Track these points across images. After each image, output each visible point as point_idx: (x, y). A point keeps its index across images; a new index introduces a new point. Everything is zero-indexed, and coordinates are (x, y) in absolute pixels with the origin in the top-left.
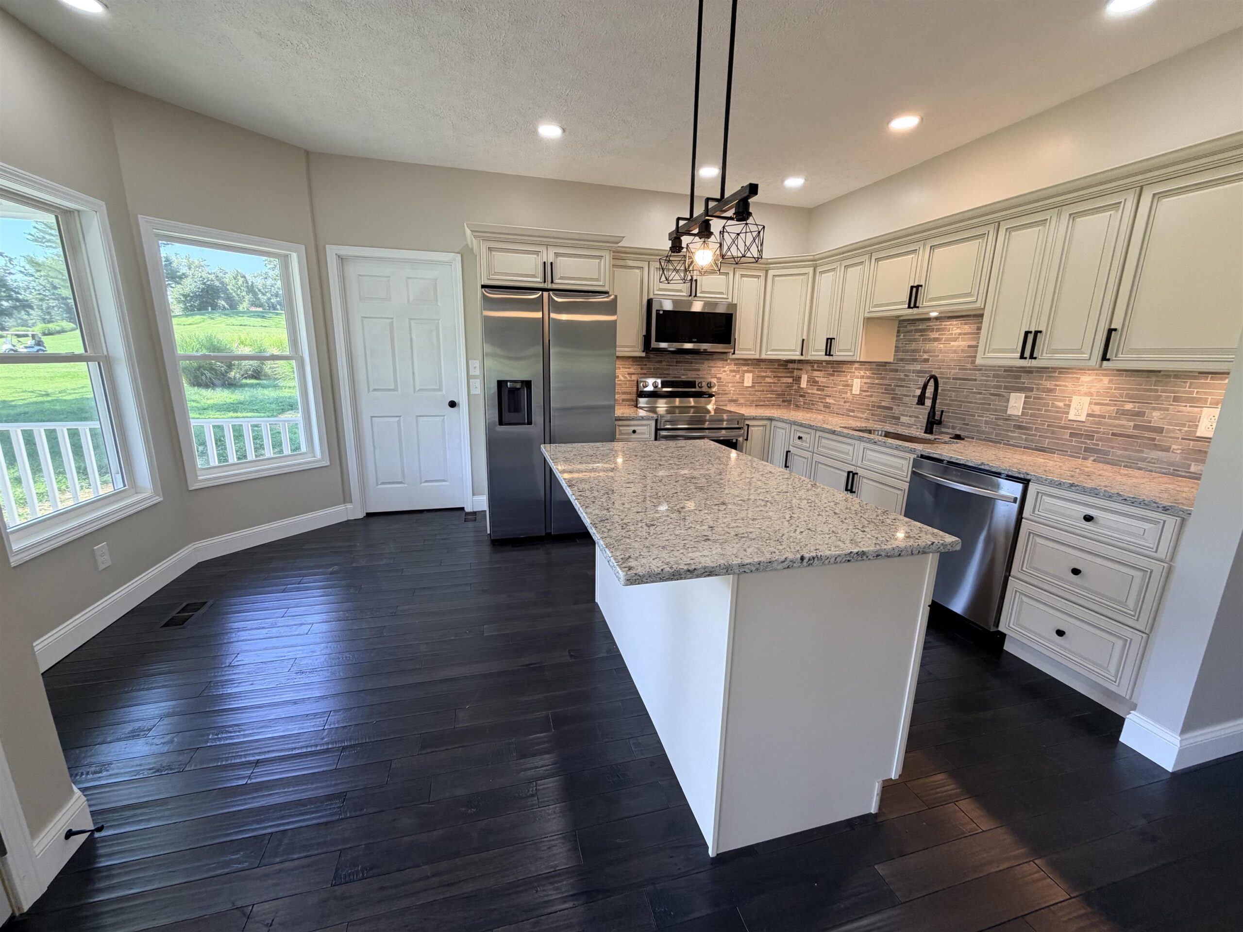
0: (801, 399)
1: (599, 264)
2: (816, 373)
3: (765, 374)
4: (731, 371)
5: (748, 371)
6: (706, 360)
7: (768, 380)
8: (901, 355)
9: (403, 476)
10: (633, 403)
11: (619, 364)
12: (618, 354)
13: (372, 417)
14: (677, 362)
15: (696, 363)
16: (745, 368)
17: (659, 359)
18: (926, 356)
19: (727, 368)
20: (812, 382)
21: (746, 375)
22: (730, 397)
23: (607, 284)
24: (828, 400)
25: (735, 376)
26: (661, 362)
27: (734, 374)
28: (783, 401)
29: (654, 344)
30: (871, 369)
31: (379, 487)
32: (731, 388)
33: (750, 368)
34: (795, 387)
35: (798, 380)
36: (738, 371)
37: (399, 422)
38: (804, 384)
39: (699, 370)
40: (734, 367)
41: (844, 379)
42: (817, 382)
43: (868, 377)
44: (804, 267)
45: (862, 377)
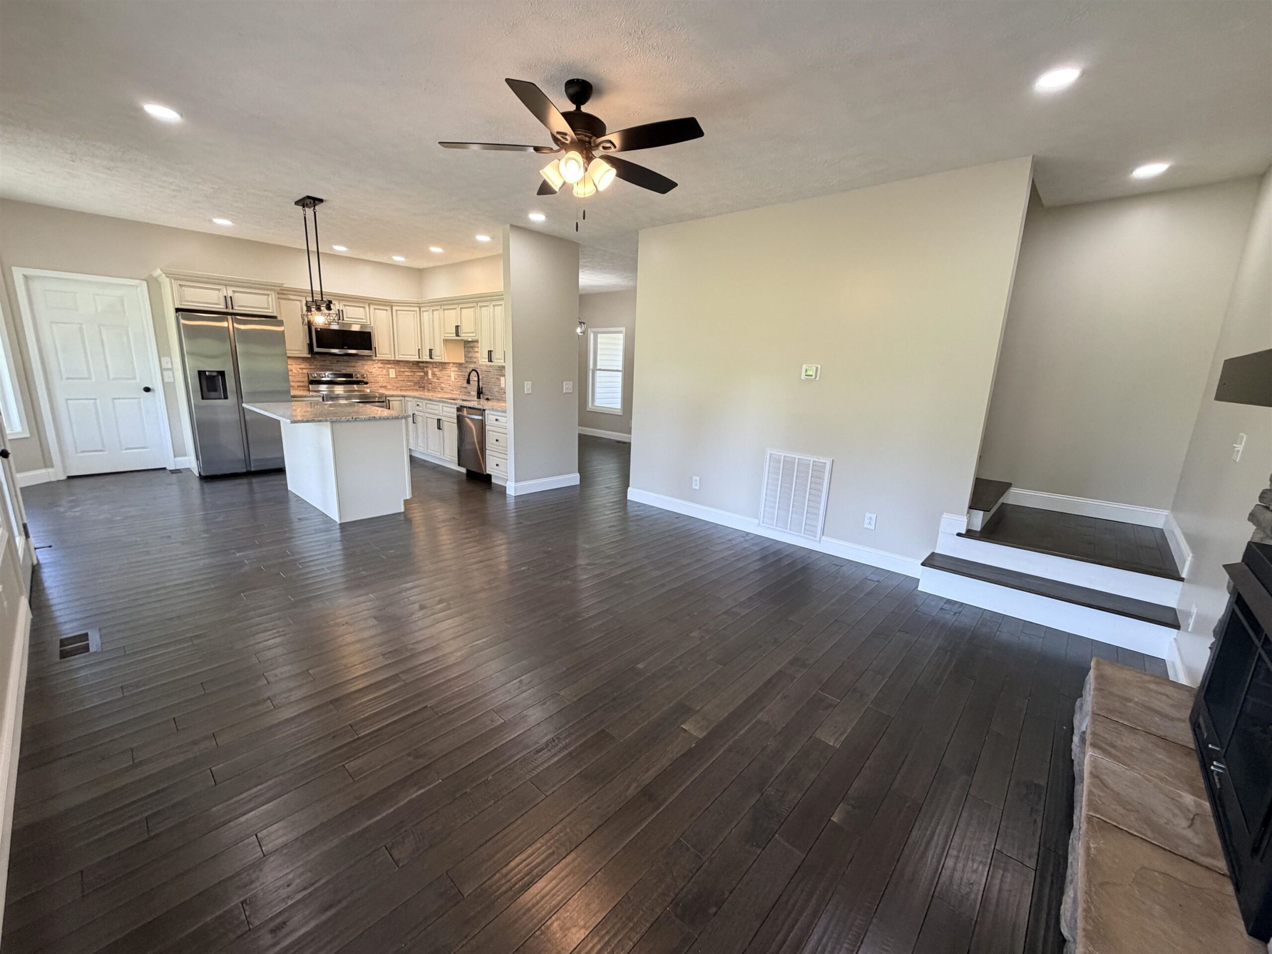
0: (430, 385)
1: (268, 299)
2: (435, 369)
3: (404, 370)
4: (379, 368)
5: (391, 368)
6: (359, 360)
7: (406, 373)
8: (468, 360)
9: (103, 446)
10: (306, 388)
11: (290, 361)
12: (288, 355)
13: (67, 400)
14: (337, 361)
15: (352, 362)
16: (389, 366)
17: (323, 359)
18: (475, 360)
19: (375, 366)
20: (434, 374)
21: (390, 370)
22: (380, 384)
23: (275, 311)
24: (443, 385)
25: (382, 371)
26: (325, 361)
27: (381, 369)
28: (419, 387)
29: (316, 349)
30: (457, 367)
31: (78, 454)
32: (380, 379)
33: (393, 366)
34: (426, 378)
35: (426, 374)
36: (384, 368)
37: (95, 404)
38: (430, 376)
39: (355, 367)
40: (380, 365)
41: (447, 372)
42: (436, 375)
43: (457, 371)
44: (414, 307)
45: (454, 371)
